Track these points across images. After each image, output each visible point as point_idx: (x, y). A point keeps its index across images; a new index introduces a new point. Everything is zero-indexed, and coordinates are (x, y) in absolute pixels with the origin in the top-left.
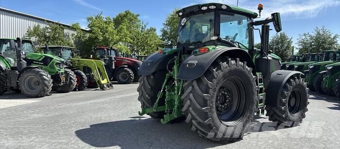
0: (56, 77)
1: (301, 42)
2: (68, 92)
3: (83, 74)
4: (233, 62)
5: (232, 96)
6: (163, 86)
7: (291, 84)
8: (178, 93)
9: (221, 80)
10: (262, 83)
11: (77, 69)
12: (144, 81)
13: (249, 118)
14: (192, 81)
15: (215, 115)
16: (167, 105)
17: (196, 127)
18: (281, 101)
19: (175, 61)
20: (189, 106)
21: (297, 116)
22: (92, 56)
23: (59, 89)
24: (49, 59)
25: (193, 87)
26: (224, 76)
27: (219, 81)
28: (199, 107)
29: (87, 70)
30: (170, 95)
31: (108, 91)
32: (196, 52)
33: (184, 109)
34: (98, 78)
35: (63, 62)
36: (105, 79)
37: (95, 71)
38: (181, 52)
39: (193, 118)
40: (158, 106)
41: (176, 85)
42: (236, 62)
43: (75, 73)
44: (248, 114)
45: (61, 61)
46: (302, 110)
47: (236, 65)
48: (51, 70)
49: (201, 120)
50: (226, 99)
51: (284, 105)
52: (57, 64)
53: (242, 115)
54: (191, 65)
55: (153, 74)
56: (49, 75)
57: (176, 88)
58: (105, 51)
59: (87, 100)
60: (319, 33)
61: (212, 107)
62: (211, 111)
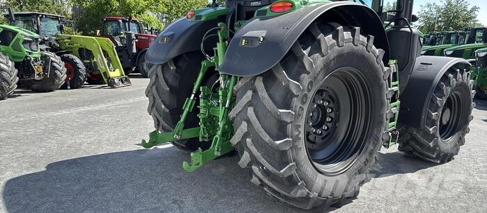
0: (24, 67)
2: (51, 91)
3: (78, 60)
4: (347, 35)
5: (337, 109)
6: (196, 87)
7: (448, 84)
8: (224, 104)
9: (320, 76)
10: (397, 82)
11: (68, 53)
12: (157, 76)
13: (371, 154)
14: (254, 79)
15: (303, 154)
16: (202, 126)
17: (260, 180)
18: (429, 117)
19: (219, 34)
20: (246, 136)
21: (451, 143)
22: (98, 31)
23: (35, 86)
24: (10, 33)
25: (255, 91)
26: (327, 68)
27: (315, 78)
28: (267, 138)
29: (85, 54)
30: (208, 107)
31: (122, 89)
32: (265, 12)
33: (235, 140)
34: (103, 67)
35: (37, 39)
36: (117, 70)
37: (99, 55)
38: (234, 14)
39: (254, 161)
40: (184, 128)
41: (222, 86)
42: (353, 35)
43: (63, 59)
44: (371, 147)
45: (32, 38)
46: (460, 132)
47: (353, 42)
48: (16, 53)
49: (271, 168)
50: (325, 115)
51: (433, 123)
52: (25, 42)
53: (359, 148)
54: (251, 40)
55: (176, 60)
56: (10, 62)
57: (220, 93)
58: (119, 23)
59: (78, 106)
60: (450, 3)
61: (297, 138)
62: (294, 148)
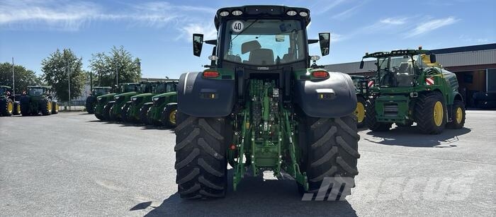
1: (96, 65)
54: (327, 95)
60: (117, 54)
